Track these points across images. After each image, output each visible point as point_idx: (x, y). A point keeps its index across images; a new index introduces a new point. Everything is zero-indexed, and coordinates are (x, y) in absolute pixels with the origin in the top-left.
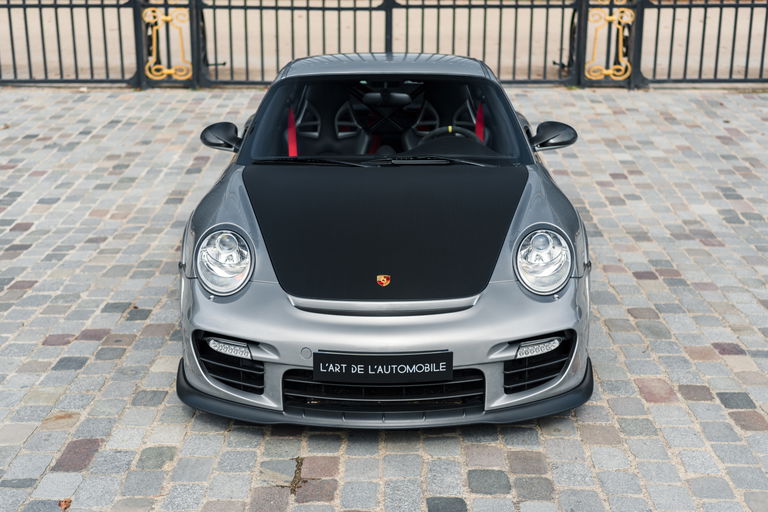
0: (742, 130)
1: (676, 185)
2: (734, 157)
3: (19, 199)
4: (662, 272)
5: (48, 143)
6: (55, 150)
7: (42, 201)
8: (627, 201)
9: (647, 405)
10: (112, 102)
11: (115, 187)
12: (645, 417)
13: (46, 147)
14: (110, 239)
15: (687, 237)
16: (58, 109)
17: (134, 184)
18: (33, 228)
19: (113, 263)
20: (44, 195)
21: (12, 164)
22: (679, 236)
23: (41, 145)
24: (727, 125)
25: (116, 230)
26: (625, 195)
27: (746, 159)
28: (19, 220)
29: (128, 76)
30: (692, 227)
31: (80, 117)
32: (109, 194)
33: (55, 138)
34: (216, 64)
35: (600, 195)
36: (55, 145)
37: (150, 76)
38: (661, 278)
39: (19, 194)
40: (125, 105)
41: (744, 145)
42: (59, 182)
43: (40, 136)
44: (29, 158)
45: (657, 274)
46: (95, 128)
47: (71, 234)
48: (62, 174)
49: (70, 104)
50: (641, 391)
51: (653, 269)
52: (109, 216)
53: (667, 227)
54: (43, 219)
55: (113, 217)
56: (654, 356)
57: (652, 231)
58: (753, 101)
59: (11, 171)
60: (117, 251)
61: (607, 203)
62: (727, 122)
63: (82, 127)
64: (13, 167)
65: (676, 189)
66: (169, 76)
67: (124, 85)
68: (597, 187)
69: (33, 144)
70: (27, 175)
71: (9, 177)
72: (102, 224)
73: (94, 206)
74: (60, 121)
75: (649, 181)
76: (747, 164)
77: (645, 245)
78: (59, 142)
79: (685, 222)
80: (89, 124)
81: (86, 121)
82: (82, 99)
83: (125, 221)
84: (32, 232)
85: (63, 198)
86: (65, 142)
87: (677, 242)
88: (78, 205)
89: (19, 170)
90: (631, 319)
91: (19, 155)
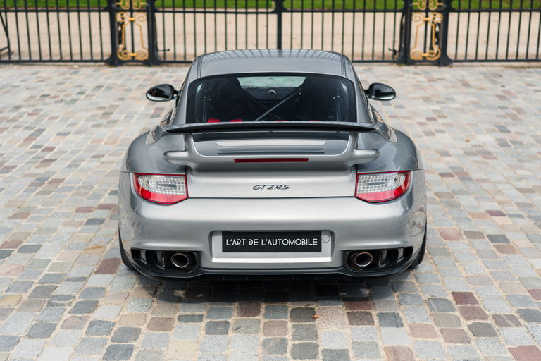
0: (513, 91)
1: (468, 124)
2: (507, 108)
3: (44, 133)
4: (457, 173)
5: (57, 99)
6: (63, 104)
7: (59, 134)
8: (436, 134)
9: (444, 241)
10: (96, 74)
11: (105, 126)
12: (443, 247)
13: (56, 102)
14: (106, 156)
15: (474, 154)
16: (60, 79)
17: (118, 124)
18: (55, 150)
19: (111, 169)
20: (60, 130)
21: (35, 112)
22: (468, 153)
23: (53, 100)
24: (503, 89)
25: (109, 151)
26: (435, 131)
27: (514, 109)
28: (46, 145)
29: (105, 58)
30: (478, 149)
31: (76, 84)
32: (102, 130)
33: (62, 96)
34: (164, 50)
35: (419, 130)
36: (62, 101)
37: (120, 57)
38: (456, 177)
39: (44, 130)
40: (105, 76)
41: (514, 100)
42: (68, 123)
43: (52, 95)
44: (46, 109)
45: (454, 174)
46: (87, 90)
47: (81, 153)
48: (70, 118)
49: (68, 76)
50: (441, 234)
51: (451, 171)
52: (103, 143)
53: (462, 149)
54: (61, 144)
55: (106, 143)
56: (450, 217)
57: (452, 151)
58: (521, 74)
59: (35, 117)
60: (113, 162)
61: (423, 135)
62: (503, 86)
63: (78, 90)
64: (37, 114)
65: (468, 127)
66: (133, 57)
67: (103, 64)
68: (418, 126)
69: (47, 100)
70: (46, 119)
71: (35, 120)
72: (100, 148)
73: (93, 137)
74: (63, 87)
75: (450, 122)
76: (515, 112)
77: (447, 159)
78: (65, 98)
79: (473, 146)
80: (83, 88)
81: (81, 86)
82: (76, 73)
83: (114, 145)
84: (55, 153)
85: (73, 132)
86: (68, 99)
87: (468, 157)
88: (82, 136)
89: (42, 116)
90: (437, 198)
91: (39, 107)
